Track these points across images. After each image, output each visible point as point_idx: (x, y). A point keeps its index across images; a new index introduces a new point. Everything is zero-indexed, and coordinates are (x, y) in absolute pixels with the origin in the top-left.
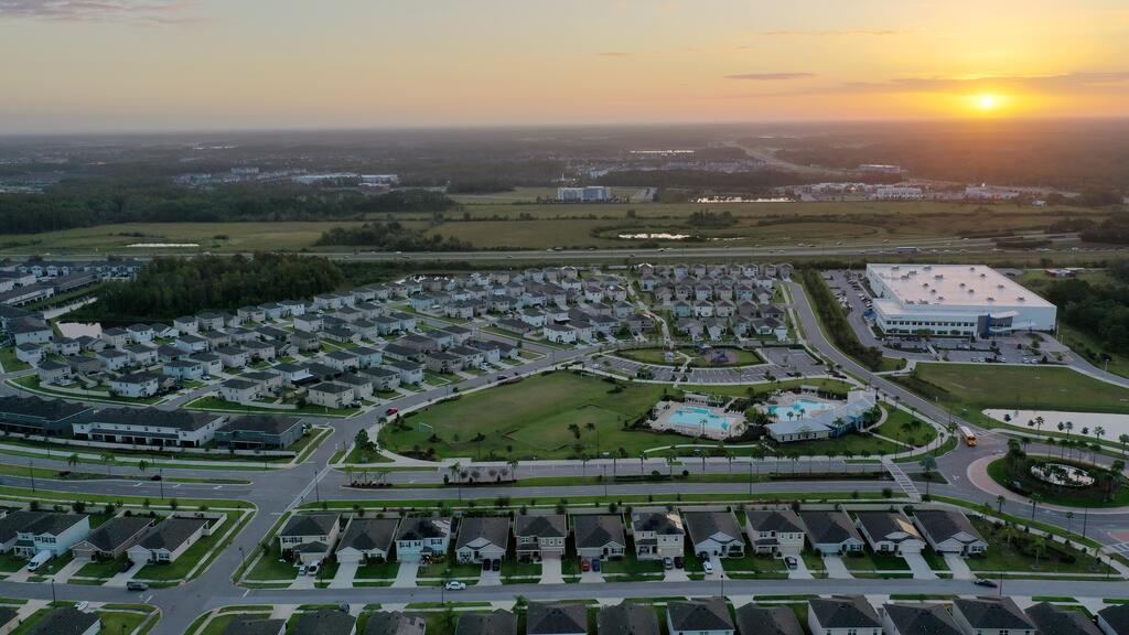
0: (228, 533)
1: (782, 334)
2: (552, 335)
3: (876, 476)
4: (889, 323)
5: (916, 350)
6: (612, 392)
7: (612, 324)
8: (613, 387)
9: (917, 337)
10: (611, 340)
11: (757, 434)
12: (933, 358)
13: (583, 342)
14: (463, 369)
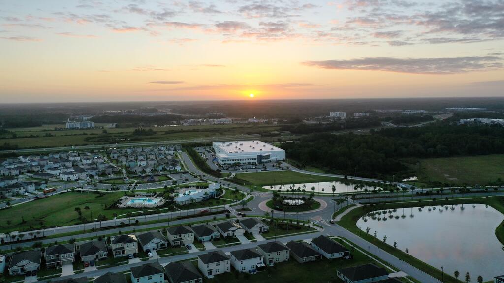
1: (178, 168)
2: (65, 178)
3: (223, 212)
4: (223, 161)
5: (235, 170)
6: (98, 197)
7: (97, 171)
8: (98, 195)
9: (237, 165)
10: (97, 177)
11: (171, 204)
12: (241, 172)
13: (82, 180)
14: (13, 196)
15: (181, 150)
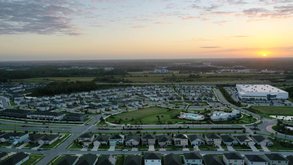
0: (65, 139)
1: (214, 99)
2: (153, 99)
3: (241, 129)
4: (243, 96)
5: (250, 103)
6: (168, 111)
7: (168, 96)
8: (169, 110)
9: (252, 100)
10: (168, 100)
11: (208, 120)
12: (255, 104)
13: (160, 101)
14: (129, 106)
15: (216, 88)
